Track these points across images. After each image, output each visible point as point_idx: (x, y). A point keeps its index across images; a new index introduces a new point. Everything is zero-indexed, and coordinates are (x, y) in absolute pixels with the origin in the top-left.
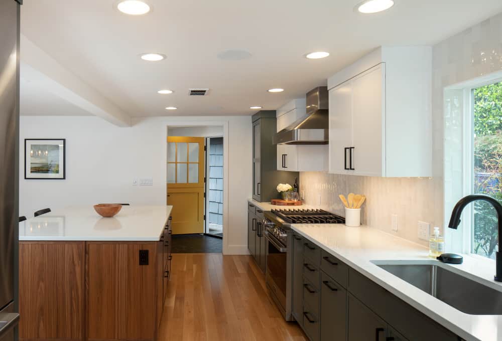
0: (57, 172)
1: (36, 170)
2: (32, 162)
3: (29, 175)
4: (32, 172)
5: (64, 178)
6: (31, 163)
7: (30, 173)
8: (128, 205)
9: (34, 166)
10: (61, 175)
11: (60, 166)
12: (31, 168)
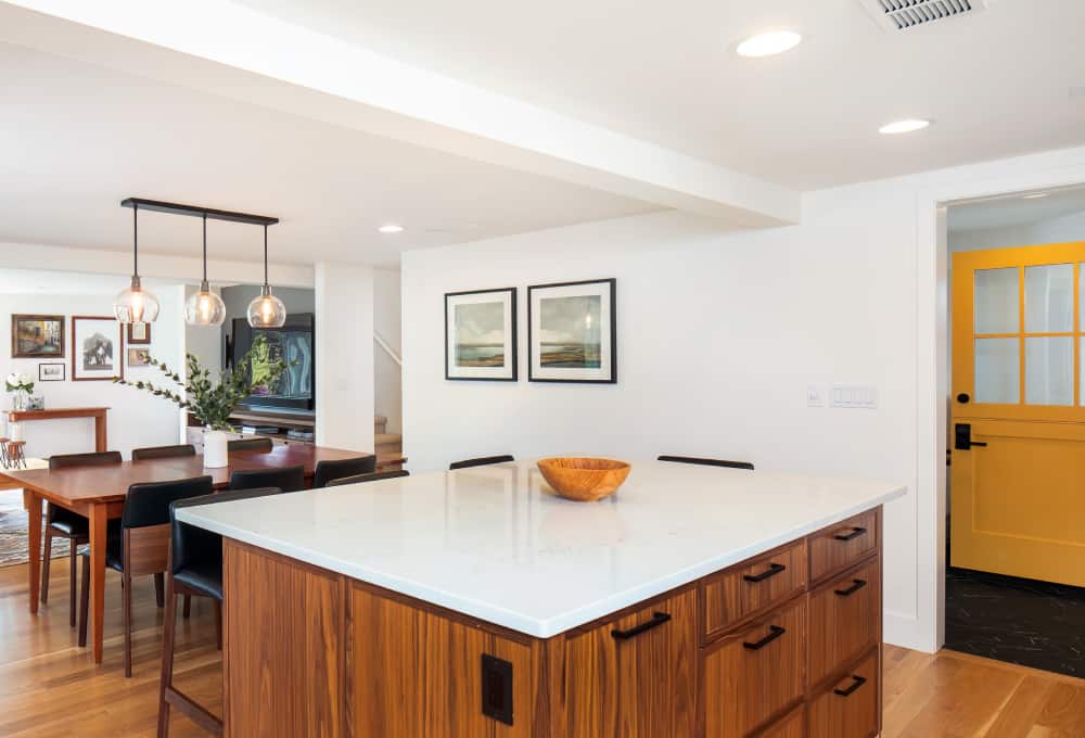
0: (598, 364)
1: (550, 360)
2: (544, 341)
3: (538, 372)
4: (543, 365)
5: (613, 380)
6: (542, 344)
7: (539, 368)
8: (749, 466)
9: (549, 349)
10: (605, 374)
11: (602, 348)
12: (543, 355)
